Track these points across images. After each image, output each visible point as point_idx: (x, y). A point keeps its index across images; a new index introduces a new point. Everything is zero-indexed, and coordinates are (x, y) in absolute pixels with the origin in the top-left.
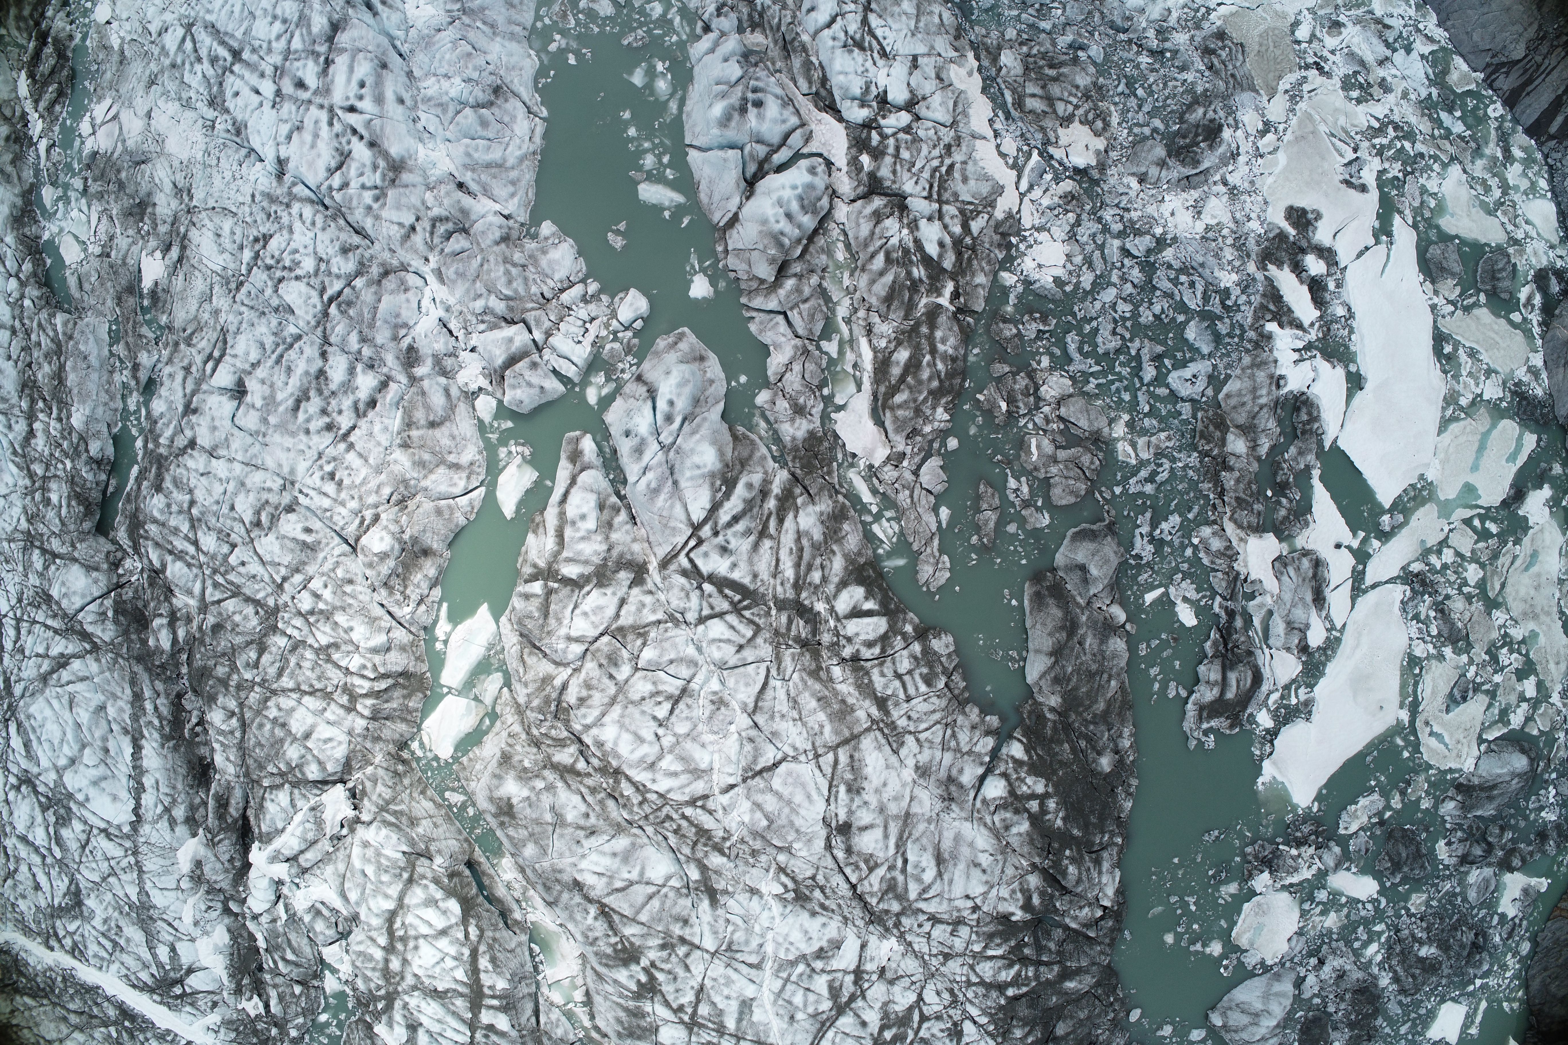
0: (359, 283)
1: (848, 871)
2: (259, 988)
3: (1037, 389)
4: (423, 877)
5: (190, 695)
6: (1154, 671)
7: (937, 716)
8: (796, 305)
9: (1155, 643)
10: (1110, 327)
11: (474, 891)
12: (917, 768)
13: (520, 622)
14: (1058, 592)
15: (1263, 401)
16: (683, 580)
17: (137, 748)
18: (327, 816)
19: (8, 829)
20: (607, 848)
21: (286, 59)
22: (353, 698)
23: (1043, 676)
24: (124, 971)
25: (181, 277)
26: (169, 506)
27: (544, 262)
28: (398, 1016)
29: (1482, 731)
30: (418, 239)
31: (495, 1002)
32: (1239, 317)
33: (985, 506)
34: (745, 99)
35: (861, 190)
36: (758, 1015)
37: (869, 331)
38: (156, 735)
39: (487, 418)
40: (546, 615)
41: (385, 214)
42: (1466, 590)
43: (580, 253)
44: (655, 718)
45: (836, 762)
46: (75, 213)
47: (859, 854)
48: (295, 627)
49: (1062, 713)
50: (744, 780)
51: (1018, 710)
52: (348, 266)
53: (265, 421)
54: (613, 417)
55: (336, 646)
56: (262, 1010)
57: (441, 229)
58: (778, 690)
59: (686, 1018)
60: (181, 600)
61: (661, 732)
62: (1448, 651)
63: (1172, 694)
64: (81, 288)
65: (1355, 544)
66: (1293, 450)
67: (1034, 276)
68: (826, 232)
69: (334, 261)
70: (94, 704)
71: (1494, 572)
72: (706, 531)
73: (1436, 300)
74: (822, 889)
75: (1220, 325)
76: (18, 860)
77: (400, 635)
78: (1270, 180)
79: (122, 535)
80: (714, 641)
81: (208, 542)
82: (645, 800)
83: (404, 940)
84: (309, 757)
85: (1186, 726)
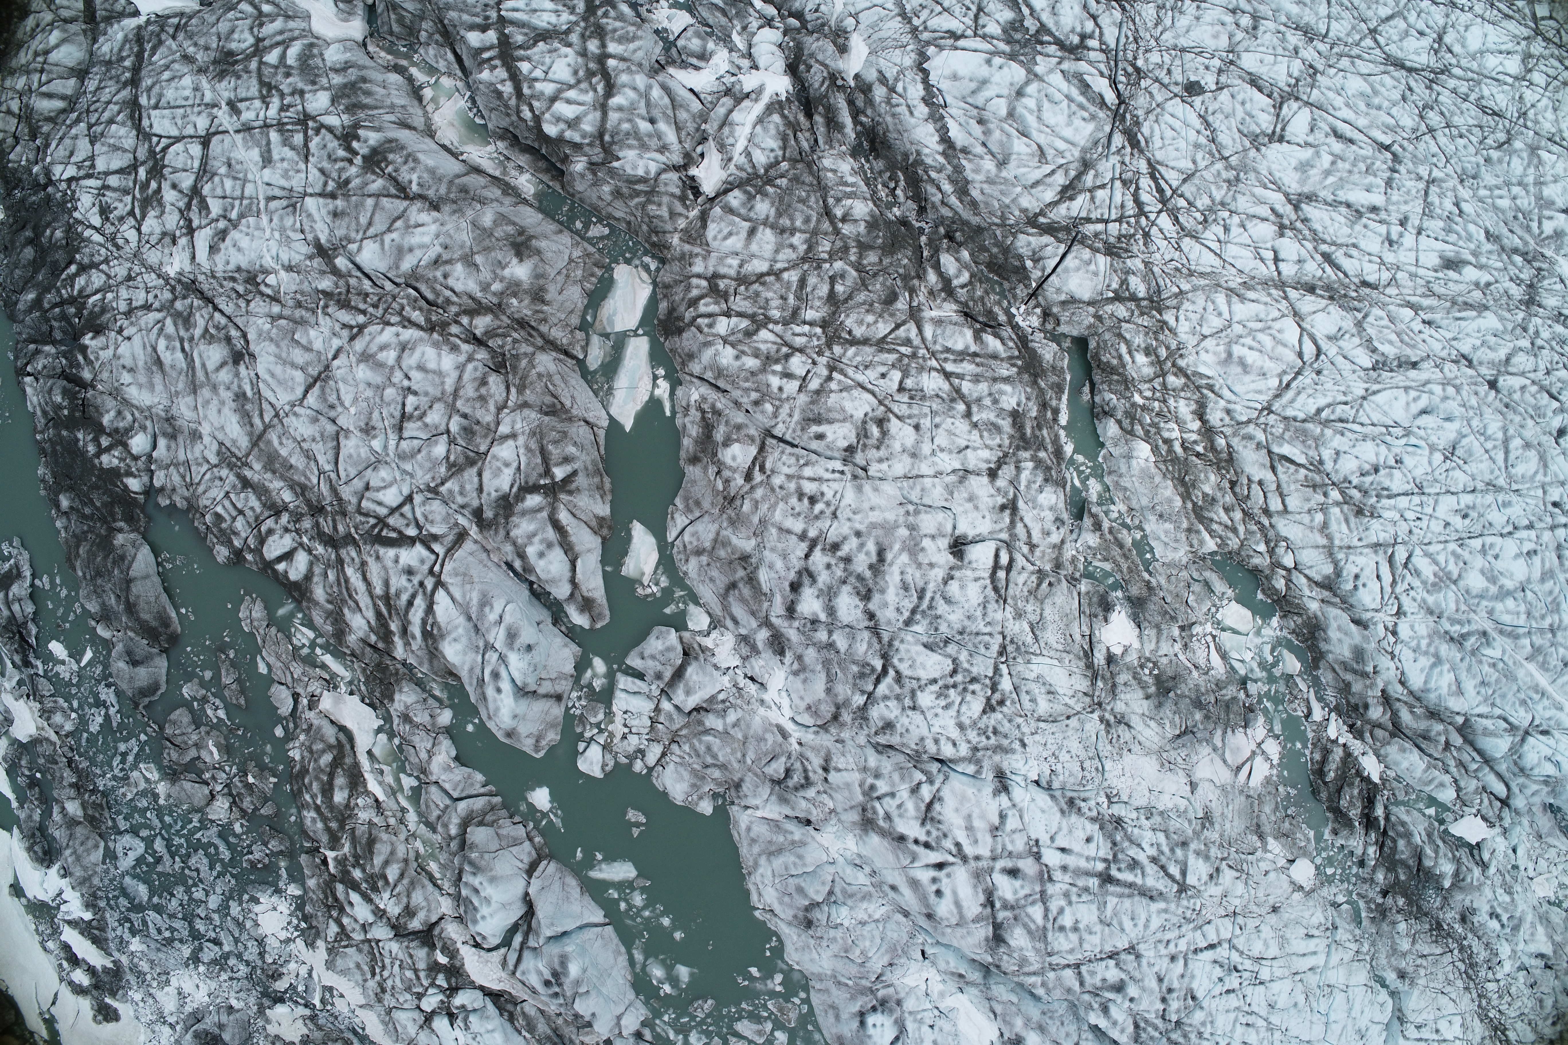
0: (859, 700)
1: (223, 321)
3: (234, 803)
4: (590, 145)
6: (64, 593)
7: (201, 489)
8: (444, 811)
11: (544, 152)
12: (201, 437)
14: (151, 633)
15: (69, 852)
16: (435, 530)
17: (945, 140)
18: (716, 159)
20: (418, 253)
21: (1043, 893)
22: (714, 291)
23: (135, 557)
25: (1077, 637)
26: (995, 401)
27: (690, 777)
30: (816, 761)
31: (486, 55)
32: (117, 916)
34: (560, 985)
35: (436, 932)
36: (255, 154)
37: (380, 808)
38: (929, 161)
39: (692, 608)
40: (542, 450)
41: (858, 776)
43: (665, 794)
44: (415, 393)
45: (261, 416)
47: (220, 341)
48: (802, 335)
49: (113, 531)
50: (326, 367)
51: (149, 518)
52: (876, 713)
53: (912, 528)
54: (566, 652)
55: (749, 334)
57: (797, 778)
58: (325, 462)
59: (311, 124)
60: (949, 310)
61: (406, 383)
64: (1207, 584)
66: (36, 818)
67: (275, 899)
68: (453, 883)
69: (897, 712)
70: (1012, 164)
72: (429, 583)
74: (239, 295)
77: (696, 368)
78: (142, 1038)
79: (1051, 351)
80: (390, 485)
81: (932, 383)
82: (400, 313)
83: (590, 74)
84: (743, 211)
85: (26, 555)
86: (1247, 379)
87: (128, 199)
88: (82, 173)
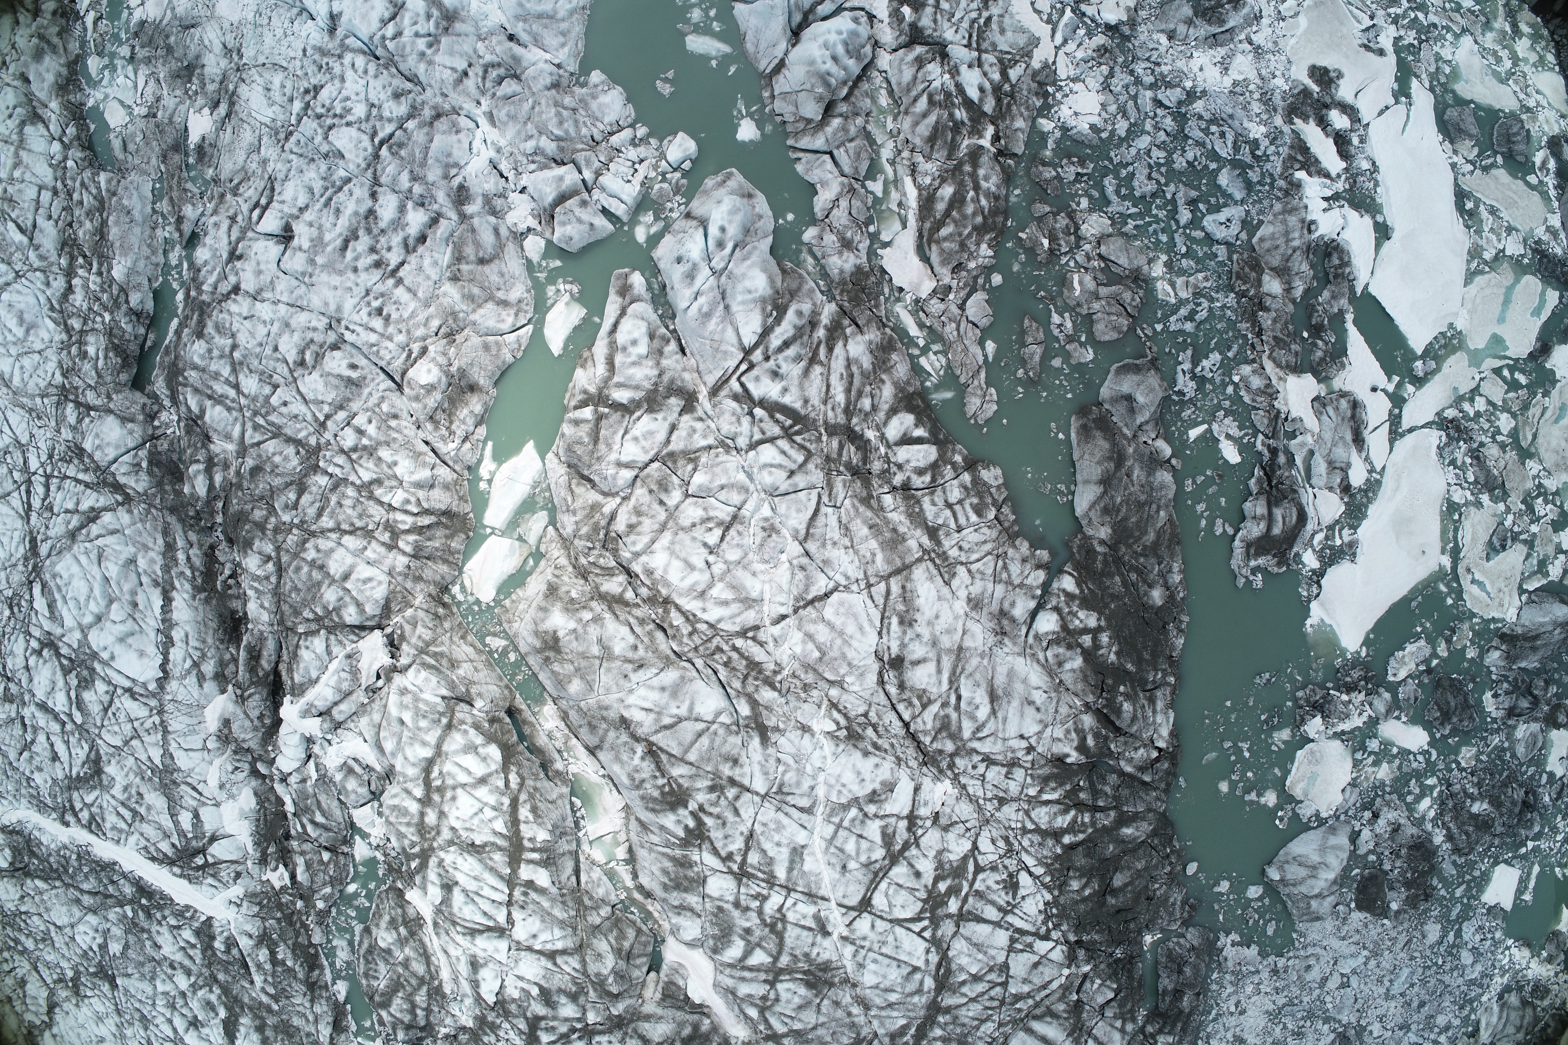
0: (411, 125)
1: (901, 707)
2: (285, 857)
3: (1077, 228)
4: (463, 722)
5: (224, 545)
6: (1200, 507)
7: (988, 547)
8: (843, 144)
9: (1200, 479)
10: (1146, 171)
11: (515, 738)
12: (969, 600)
13: (569, 449)
14: (1105, 425)
15: (1296, 243)
16: (734, 404)
17: (167, 600)
18: (363, 665)
19: (27, 698)
20: (655, 682)
22: (396, 534)
23: (1092, 506)
24: (143, 843)
25: (229, 130)
26: (210, 351)
27: (594, 105)
28: (432, 874)
29: (1522, 580)
30: (470, 83)
31: (535, 856)
32: (1268, 166)
33: (1030, 340)
35: (903, 39)
36: (809, 865)
37: (913, 170)
38: (187, 586)
39: (535, 258)
40: (596, 441)
41: (438, 59)
42: (1499, 438)
43: (629, 100)
44: (705, 545)
45: (888, 592)
46: (121, 80)
47: (912, 689)
48: (336, 465)
49: (1113, 546)
50: (796, 611)
51: (1067, 545)
52: (400, 109)
53: (312, 262)
54: (663, 252)
55: (378, 482)
56: (287, 881)
57: (494, 74)
58: (829, 517)
59: (735, 867)
60: (217, 446)
61: (711, 559)
62: (1485, 498)
63: (1219, 531)
64: (125, 149)
65: (1391, 388)
66: (1326, 294)
67: (1071, 122)
68: (869, 79)
69: (386, 105)
70: (124, 557)
71: (1526, 423)
72: (757, 355)
73: (1455, 159)
74: (875, 727)
75: (1250, 174)
76: (35, 729)
77: (444, 473)
78: (1292, 41)
79: (159, 386)
80: (765, 466)
81: (250, 384)
82: (694, 631)
83: (441, 790)
84: (347, 599)
85: (1234, 563)
86: (22, 306)
87: (978, 886)
88: (1029, 939)
